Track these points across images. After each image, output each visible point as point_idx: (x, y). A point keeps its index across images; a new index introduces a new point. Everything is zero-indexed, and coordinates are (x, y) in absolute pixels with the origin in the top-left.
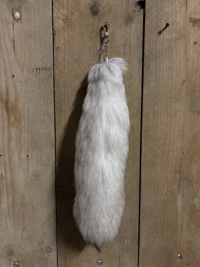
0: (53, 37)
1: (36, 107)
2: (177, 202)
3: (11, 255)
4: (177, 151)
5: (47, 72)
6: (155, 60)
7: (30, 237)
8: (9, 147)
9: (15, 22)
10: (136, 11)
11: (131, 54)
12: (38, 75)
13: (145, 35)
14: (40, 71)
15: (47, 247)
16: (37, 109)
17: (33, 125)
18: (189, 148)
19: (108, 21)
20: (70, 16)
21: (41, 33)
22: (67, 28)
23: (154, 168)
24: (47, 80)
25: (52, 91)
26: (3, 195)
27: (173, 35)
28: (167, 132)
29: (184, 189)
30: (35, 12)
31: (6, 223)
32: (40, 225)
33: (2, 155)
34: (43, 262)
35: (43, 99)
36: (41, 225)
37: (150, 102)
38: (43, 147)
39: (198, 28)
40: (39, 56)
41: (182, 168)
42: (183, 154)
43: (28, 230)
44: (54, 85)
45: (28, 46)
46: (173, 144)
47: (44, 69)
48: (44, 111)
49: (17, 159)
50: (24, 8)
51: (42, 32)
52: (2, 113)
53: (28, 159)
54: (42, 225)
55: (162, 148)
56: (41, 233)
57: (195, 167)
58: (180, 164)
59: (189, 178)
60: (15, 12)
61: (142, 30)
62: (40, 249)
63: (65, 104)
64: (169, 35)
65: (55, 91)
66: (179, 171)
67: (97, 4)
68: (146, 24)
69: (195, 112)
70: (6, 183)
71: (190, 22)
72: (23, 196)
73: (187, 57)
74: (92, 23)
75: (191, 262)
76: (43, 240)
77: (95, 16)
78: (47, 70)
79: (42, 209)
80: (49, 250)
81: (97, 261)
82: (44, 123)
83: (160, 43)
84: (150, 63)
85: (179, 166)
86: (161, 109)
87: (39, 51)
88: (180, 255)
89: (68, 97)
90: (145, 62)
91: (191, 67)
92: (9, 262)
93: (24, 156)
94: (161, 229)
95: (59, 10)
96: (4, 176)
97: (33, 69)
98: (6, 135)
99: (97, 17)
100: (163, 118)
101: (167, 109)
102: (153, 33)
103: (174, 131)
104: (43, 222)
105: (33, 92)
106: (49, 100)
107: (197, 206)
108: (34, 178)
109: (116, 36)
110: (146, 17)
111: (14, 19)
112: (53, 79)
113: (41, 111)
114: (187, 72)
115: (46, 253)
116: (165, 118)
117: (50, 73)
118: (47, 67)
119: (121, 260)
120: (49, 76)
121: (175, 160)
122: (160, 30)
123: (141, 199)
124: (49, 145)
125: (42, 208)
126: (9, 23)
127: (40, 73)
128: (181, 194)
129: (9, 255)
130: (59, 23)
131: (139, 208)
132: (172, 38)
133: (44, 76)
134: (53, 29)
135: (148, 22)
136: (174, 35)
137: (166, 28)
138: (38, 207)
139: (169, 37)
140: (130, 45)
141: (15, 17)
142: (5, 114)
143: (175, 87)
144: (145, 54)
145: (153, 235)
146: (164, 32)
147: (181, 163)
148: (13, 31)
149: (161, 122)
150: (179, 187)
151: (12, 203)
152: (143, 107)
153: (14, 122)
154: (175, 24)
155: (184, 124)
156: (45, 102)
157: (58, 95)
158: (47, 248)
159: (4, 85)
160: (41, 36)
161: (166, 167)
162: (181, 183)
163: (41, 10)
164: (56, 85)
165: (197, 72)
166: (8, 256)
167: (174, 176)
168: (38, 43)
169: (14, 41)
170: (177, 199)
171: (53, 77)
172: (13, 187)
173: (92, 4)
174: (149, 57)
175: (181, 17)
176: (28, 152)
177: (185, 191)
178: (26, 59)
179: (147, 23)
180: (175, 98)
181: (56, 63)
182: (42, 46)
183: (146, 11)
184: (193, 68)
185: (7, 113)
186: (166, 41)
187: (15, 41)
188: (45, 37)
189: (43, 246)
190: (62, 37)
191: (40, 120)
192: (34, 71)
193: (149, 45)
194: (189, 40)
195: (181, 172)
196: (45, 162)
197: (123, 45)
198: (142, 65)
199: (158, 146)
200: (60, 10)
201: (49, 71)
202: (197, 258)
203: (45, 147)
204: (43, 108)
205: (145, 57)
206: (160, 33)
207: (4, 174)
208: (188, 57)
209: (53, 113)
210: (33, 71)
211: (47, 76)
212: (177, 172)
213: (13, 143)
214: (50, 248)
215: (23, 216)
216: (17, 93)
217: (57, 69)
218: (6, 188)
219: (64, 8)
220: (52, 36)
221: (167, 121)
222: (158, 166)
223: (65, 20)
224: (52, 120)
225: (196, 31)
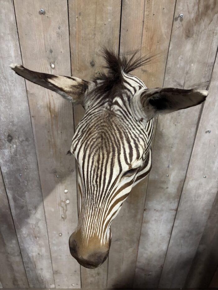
3: (55, 172)
7: (64, 166)
8: (52, 128)
9: (52, 70)
15: (72, 169)
26: (51, 149)
30: (62, 64)
31: (53, 160)
43: (63, 163)
49: (56, 134)
50: (56, 62)
53: (62, 134)
56: (69, 164)
60: (52, 64)
62: (68, 170)
67: (94, 61)
70: (52, 143)
72: (60, 149)
74: (91, 71)
76: (70, 167)
77: (92, 67)
92: (54, 175)
93: (59, 132)
96: (51, 140)
98: (51, 123)
99: (94, 68)
108: (65, 142)
111: (51, 68)
142: (49, 113)
151: (55, 152)
172: (55, 145)
173: (91, 61)
176: (62, 131)
189: (70, 169)
213: (54, 127)
215: (60, 157)
216: (55, 104)
218: (52, 146)
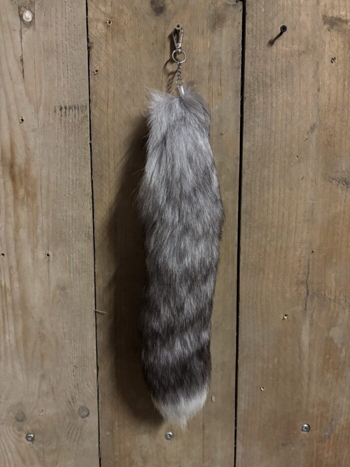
0: (89, 52)
1: (61, 172)
2: (301, 333)
3: (22, 421)
4: (301, 246)
5: (78, 113)
6: (263, 90)
7: (53, 391)
8: (16, 240)
9: (24, 29)
10: (229, 5)
11: (221, 80)
12: (63, 118)
13: (246, 47)
14: (67, 111)
15: (82, 407)
16: (62, 175)
17: (56, 203)
18: (321, 242)
19: (182, 23)
20: (116, 16)
21: (68, 46)
22: (112, 38)
23: (261, 275)
24: (79, 127)
25: (88, 145)
26: (8, 321)
27: (294, 47)
28: (283, 215)
29: (313, 312)
30: (57, 10)
31: (13, 367)
32: (69, 371)
33: (5, 254)
34: (75, 432)
35: (73, 159)
36: (71, 370)
37: (255, 163)
38: (74, 240)
39: (338, 34)
40: (64, 86)
41: (309, 276)
42: (313, 252)
43: (50, 378)
44: (90, 134)
45: (45, 69)
46: (295, 236)
47: (73, 108)
48: (75, 179)
49: (30, 261)
50: (39, 4)
51: (70, 45)
52: (4, 184)
53: (49, 261)
54: (73, 371)
55: (275, 242)
56: (71, 385)
57: (333, 275)
58: (306, 270)
59: (323, 293)
60: (23, 12)
61: (241, 38)
62: (70, 411)
63: (109, 168)
64: (286, 47)
65: (92, 145)
66: (305, 282)
68: (247, 27)
69: (333, 179)
70: (12, 300)
71: (324, 24)
72: (41, 322)
73: (319, 85)
74: (153, 28)
75: (327, 437)
76: (75, 396)
77: (158, 16)
78: (78, 110)
79: (73, 345)
80: (85, 413)
81: (166, 432)
82: (74, 199)
83: (272, 61)
84: (255, 95)
85: (305, 273)
86: (273, 174)
87: (64, 77)
88: (307, 424)
89: (114, 155)
90: (245, 95)
91: (326, 103)
92: (18, 432)
93: (41, 255)
94: (274, 379)
95: (97, 7)
96: (9, 288)
97: (55, 107)
98: (12, 220)
99: (163, 18)
100: (278, 190)
101: (284, 175)
102: (259, 43)
103: (297, 213)
104: (75, 366)
105: (56, 148)
106: (83, 160)
107: (335, 341)
108: (58, 292)
109: (195, 49)
110: (247, 16)
111: (22, 24)
112: (89, 125)
113: (69, 179)
114: (319, 111)
115: (80, 419)
116: (280, 189)
117: (83, 115)
118: (78, 105)
119: (207, 432)
120: (81, 120)
121: (299, 263)
122: (271, 38)
123: (240, 329)
124: (84, 237)
125: (73, 342)
126: (15, 30)
127: (67, 114)
128: (308, 322)
129: (19, 421)
130: (98, 29)
131: (235, 345)
132: (292, 53)
133: (74, 120)
134: (88, 39)
135: (251, 24)
136: (296, 47)
137: (281, 34)
138: (67, 341)
139: (287, 49)
140: (220, 64)
141: (24, 19)
142: (9, 184)
143: (297, 136)
144: (245, 80)
145: (260, 390)
146: (279, 42)
147: (309, 269)
148: (20, 45)
149: (273, 198)
150: (305, 309)
151: (23, 334)
152: (243, 171)
153: (24, 198)
154: (297, 27)
155: (313, 200)
156: (76, 164)
157: (97, 151)
158: (81, 409)
159: (6, 136)
160: (67, 51)
161: (283, 275)
162: (309, 303)
163: (67, 7)
164: (95, 134)
165: (336, 109)
166: (17, 423)
167: (297, 290)
168: (63, 63)
169: (22, 60)
170: (301, 330)
171: (89, 121)
172: (23, 306)
174: (252, 86)
175: (308, 15)
176: (48, 249)
177: (314, 315)
178: (43, 91)
179: (249, 26)
180: (297, 156)
181: (93, 97)
182: (69, 68)
183: (248, 5)
184: (329, 103)
185: (13, 183)
186: (282, 56)
187: (24, 60)
188: (74, 52)
189: (74, 406)
190: (103, 52)
191: (67, 195)
192: (57, 112)
193: (253, 64)
194: (322, 55)
195: (308, 283)
196: (76, 266)
197: (208, 65)
198: (240, 99)
199: (268, 239)
200: (100, 6)
201: (82, 111)
202: (337, 431)
203: (75, 241)
204: (72, 174)
205: (245, 86)
206: (271, 43)
207: (8, 285)
208: (321, 84)
209: (89, 183)
210: (55, 111)
211: (78, 120)
212: (302, 283)
213: (23, 234)
214: (87, 409)
215: (42, 356)
216: (29, 149)
217: (95, 107)
218: (13, 308)
219: (106, 2)
220: (87, 51)
221: (284, 196)
222: (268, 272)
223: (108, 24)
224: (88, 194)
225: (335, 39)
